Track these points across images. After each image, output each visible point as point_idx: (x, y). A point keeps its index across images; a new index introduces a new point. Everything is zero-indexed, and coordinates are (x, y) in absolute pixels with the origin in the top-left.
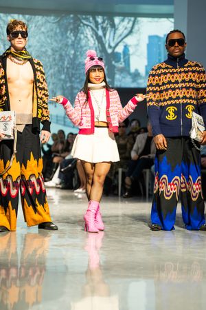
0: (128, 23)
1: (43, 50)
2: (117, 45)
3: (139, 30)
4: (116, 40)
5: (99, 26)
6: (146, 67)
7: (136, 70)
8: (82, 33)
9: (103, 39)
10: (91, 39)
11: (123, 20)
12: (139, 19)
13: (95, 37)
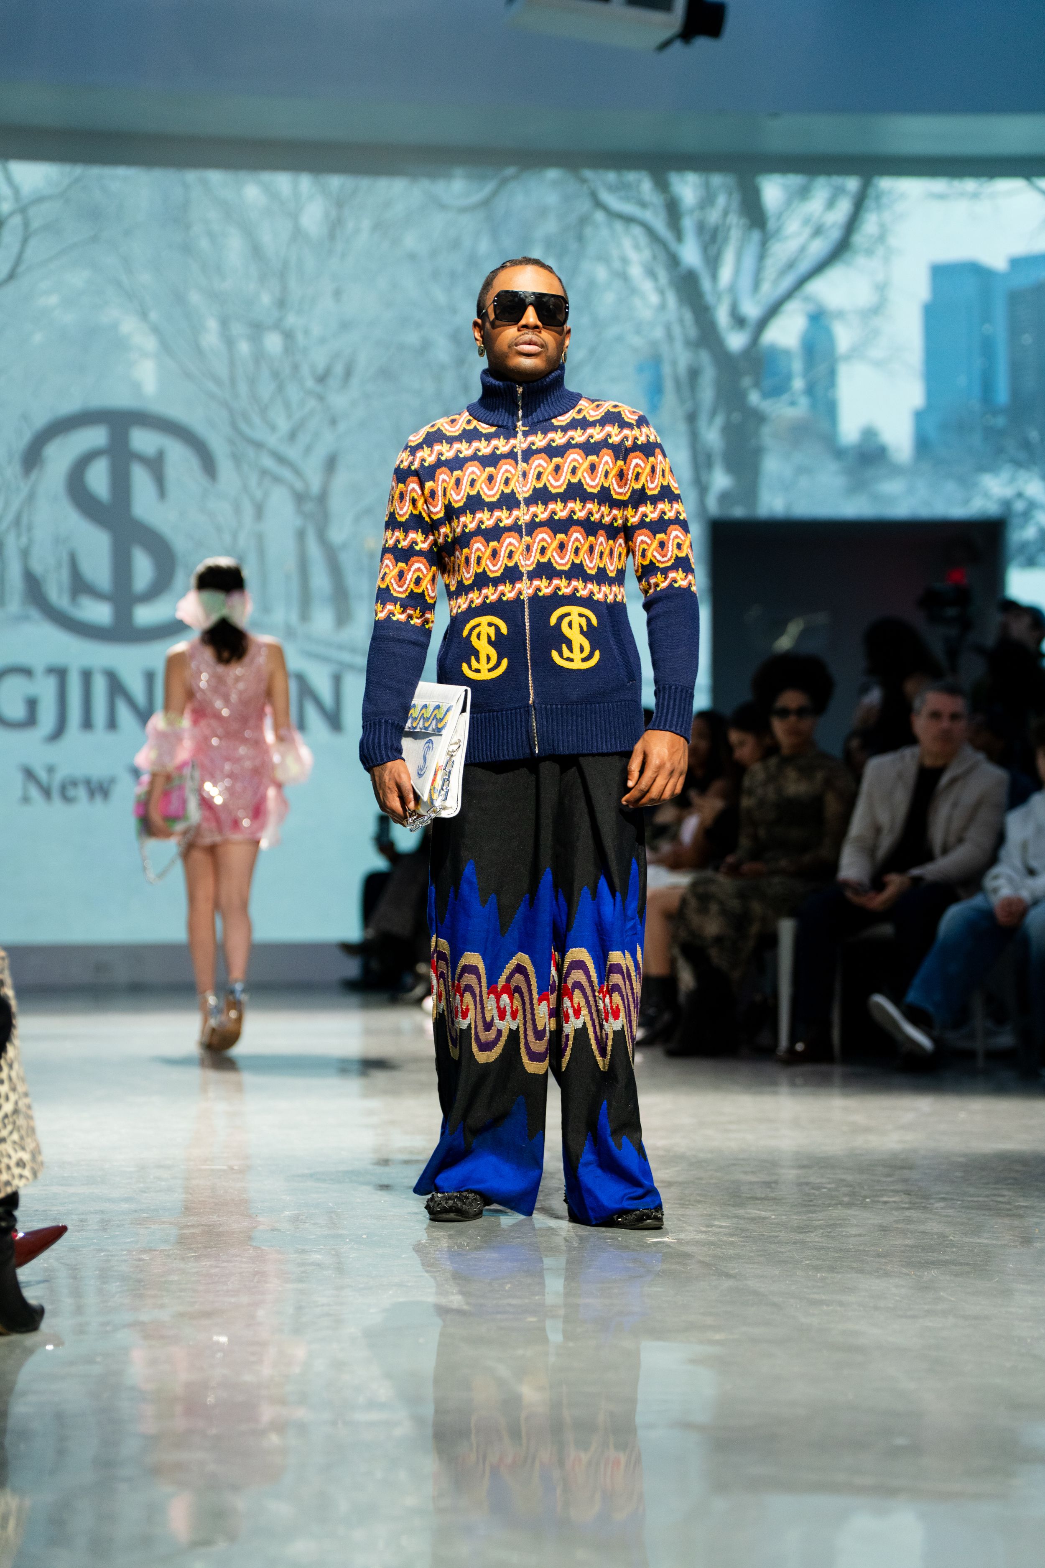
0: (831, 204)
1: (412, 338)
2: (773, 311)
3: (882, 238)
4: (769, 291)
5: (688, 224)
6: (919, 416)
7: (869, 434)
8: (603, 258)
9: (706, 284)
10: (647, 286)
11: (804, 193)
12: (885, 184)
13: (663, 276)
